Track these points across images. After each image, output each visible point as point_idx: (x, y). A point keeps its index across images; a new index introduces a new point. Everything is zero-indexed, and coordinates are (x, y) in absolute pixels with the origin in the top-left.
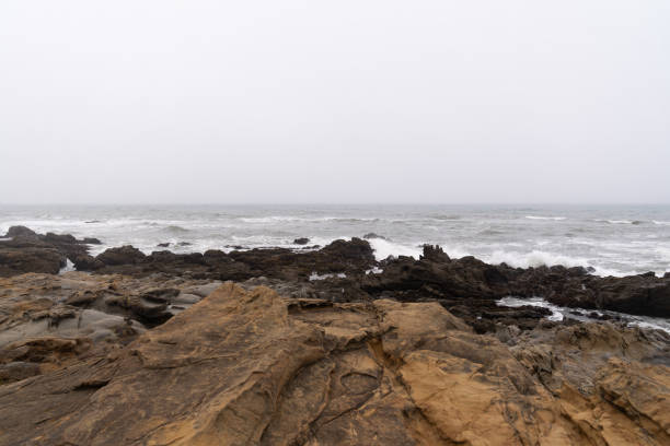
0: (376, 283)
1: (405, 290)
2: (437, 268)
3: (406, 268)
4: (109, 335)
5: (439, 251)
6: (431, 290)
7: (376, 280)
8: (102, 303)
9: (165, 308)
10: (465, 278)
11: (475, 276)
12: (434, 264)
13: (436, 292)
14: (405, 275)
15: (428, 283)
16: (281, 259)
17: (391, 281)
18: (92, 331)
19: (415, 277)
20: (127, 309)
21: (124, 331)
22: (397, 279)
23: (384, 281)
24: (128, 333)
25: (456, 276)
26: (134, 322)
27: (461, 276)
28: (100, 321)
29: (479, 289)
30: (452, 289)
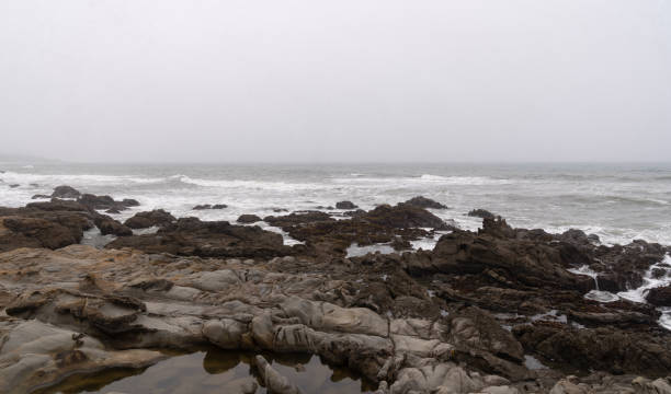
0: (427, 264)
1: (461, 275)
2: (502, 247)
3: (463, 247)
4: (43, 364)
5: (502, 222)
6: (495, 275)
7: (426, 260)
8: (50, 310)
9: (134, 318)
10: (538, 260)
11: (549, 257)
12: (497, 240)
13: (503, 278)
14: (462, 255)
15: (491, 267)
16: (319, 227)
17: (445, 262)
18: (17, 360)
19: (475, 258)
20: (82, 319)
21: (68, 358)
22: (452, 261)
23: (437, 262)
24: (74, 359)
25: (527, 258)
26: (87, 339)
27: (533, 257)
28: (37, 342)
29: (556, 274)
30: (523, 275)
